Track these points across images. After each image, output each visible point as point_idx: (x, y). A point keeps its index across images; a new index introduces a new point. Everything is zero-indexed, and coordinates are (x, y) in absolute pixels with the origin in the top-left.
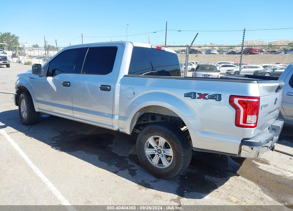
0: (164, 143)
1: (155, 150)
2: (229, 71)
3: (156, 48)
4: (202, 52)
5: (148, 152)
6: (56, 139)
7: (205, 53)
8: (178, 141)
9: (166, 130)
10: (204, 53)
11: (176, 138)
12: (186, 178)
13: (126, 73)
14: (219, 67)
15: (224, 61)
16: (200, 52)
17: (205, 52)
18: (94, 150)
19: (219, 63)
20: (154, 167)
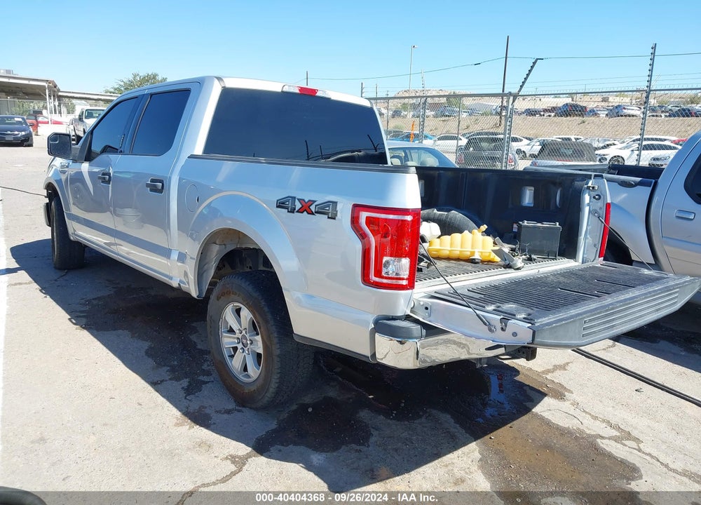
0: (248, 320)
1: (238, 338)
2: (658, 159)
3: (297, 91)
4: (599, 112)
5: (227, 341)
6: (95, 302)
7: (607, 115)
8: (269, 316)
9: (250, 289)
10: (603, 114)
11: (266, 309)
12: (310, 410)
13: (199, 149)
14: (632, 149)
15: (655, 134)
16: (594, 113)
17: (606, 112)
18: (156, 331)
19: (634, 141)
20: (235, 379)
